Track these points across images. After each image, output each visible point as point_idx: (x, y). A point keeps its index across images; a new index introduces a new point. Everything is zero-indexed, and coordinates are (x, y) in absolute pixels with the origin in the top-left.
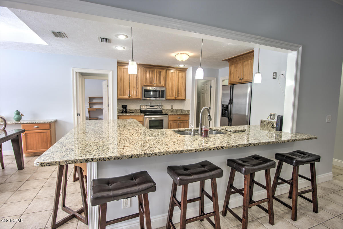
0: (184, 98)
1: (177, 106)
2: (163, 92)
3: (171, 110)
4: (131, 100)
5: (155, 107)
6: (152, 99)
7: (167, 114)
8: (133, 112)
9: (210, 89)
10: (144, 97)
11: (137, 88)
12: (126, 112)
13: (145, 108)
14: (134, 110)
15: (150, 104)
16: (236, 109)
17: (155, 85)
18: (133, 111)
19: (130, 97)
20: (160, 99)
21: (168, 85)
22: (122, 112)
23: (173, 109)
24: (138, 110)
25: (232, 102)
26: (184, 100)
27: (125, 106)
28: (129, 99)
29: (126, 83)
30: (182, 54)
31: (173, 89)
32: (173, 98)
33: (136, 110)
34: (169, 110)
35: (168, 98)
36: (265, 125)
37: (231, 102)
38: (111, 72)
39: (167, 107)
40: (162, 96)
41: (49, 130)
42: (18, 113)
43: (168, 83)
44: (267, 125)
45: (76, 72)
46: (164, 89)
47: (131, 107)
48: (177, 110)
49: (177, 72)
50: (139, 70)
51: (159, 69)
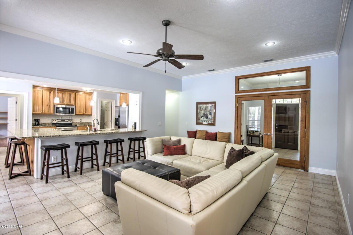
0: (90, 114)
1: (85, 120)
2: (73, 109)
3: (79, 123)
4: (43, 115)
5: (65, 121)
6: (61, 114)
7: (76, 126)
8: (45, 125)
9: (111, 108)
10: (56, 113)
11: (49, 106)
12: (38, 124)
13: (57, 121)
14: (46, 123)
15: (61, 118)
16: (121, 121)
17: (66, 104)
19: (43, 113)
20: (70, 114)
22: (35, 125)
23: (82, 122)
24: (50, 123)
25: (120, 117)
26: (91, 115)
27: (38, 120)
29: (40, 101)
31: (82, 107)
32: (81, 114)
33: (48, 123)
34: (78, 123)
35: (77, 113)
37: (119, 116)
38: (27, 94)
39: (76, 120)
40: (72, 112)
43: (77, 103)
46: (74, 107)
47: (43, 121)
48: (85, 123)
49: (85, 95)
50: (52, 93)
51: (70, 92)
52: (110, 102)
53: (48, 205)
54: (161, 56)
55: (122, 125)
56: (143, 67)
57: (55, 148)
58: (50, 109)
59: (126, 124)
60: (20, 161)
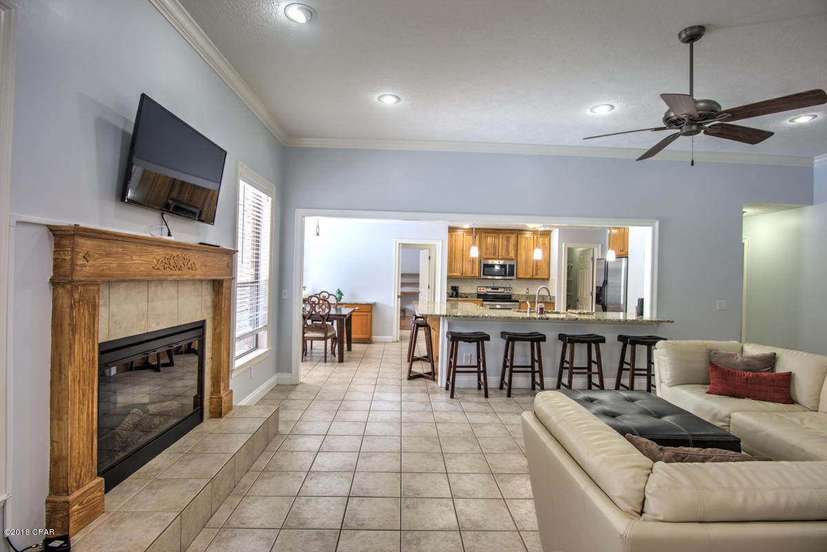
0: (546, 277)
1: (537, 290)
2: (512, 267)
3: (525, 295)
4: (464, 278)
5: (499, 291)
6: (497, 278)
7: (518, 301)
8: (466, 297)
9: (592, 262)
10: (484, 275)
11: (473, 262)
12: (457, 296)
13: (485, 291)
14: (468, 294)
15: (492, 286)
16: (610, 294)
17: (500, 257)
19: (464, 275)
20: (507, 278)
21: (521, 256)
22: (452, 297)
23: (530, 293)
24: (474, 294)
25: (607, 283)
26: (548, 279)
27: (456, 287)
28: (462, 277)
29: (459, 255)
31: (529, 263)
32: (529, 276)
33: (472, 294)
34: (522, 295)
35: (520, 276)
37: (605, 283)
38: (441, 242)
39: (519, 290)
40: (511, 274)
41: (369, 313)
42: (340, 292)
43: (520, 254)
45: (400, 244)
46: (513, 263)
47: (465, 289)
48: (536, 295)
49: (535, 237)
50: (477, 237)
51: (507, 233)
52: (590, 249)
53: (443, 433)
54: (677, 125)
55: (610, 304)
56: (638, 160)
57: (468, 338)
58: (473, 267)
59: (622, 302)
60: (426, 354)
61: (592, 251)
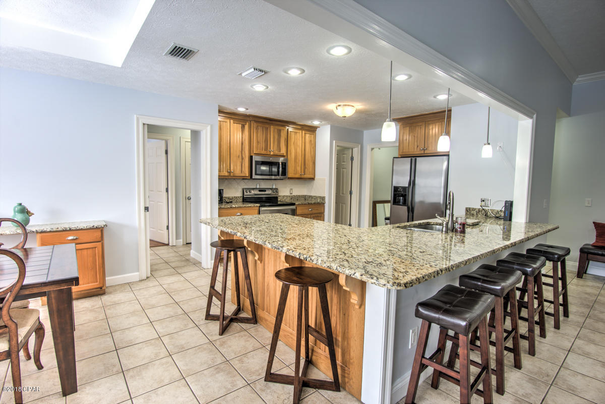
0: (312, 176)
1: (299, 190)
2: (284, 165)
3: (289, 196)
5: (266, 192)
7: (294, 205)
9: (351, 162)
10: (255, 174)
11: (242, 159)
12: (221, 201)
13: (252, 193)
14: (232, 197)
15: (258, 187)
17: (272, 153)
18: (231, 201)
19: (232, 175)
20: (280, 177)
21: (291, 154)
23: (293, 194)
24: (238, 197)
26: (313, 179)
27: (220, 190)
28: (230, 177)
29: (225, 148)
30: (345, 105)
31: (298, 161)
32: (297, 176)
33: (236, 197)
34: (287, 196)
35: (290, 175)
36: (473, 214)
37: (412, 183)
38: (209, 128)
39: (285, 191)
41: (100, 243)
43: (290, 151)
44: (476, 214)
45: (144, 124)
46: (285, 160)
48: (299, 196)
49: (303, 132)
50: (247, 127)
51: (278, 125)
52: (348, 148)
58: (243, 165)
61: (351, 151)
